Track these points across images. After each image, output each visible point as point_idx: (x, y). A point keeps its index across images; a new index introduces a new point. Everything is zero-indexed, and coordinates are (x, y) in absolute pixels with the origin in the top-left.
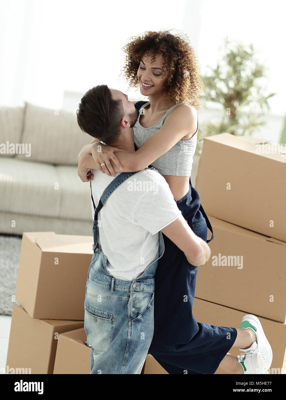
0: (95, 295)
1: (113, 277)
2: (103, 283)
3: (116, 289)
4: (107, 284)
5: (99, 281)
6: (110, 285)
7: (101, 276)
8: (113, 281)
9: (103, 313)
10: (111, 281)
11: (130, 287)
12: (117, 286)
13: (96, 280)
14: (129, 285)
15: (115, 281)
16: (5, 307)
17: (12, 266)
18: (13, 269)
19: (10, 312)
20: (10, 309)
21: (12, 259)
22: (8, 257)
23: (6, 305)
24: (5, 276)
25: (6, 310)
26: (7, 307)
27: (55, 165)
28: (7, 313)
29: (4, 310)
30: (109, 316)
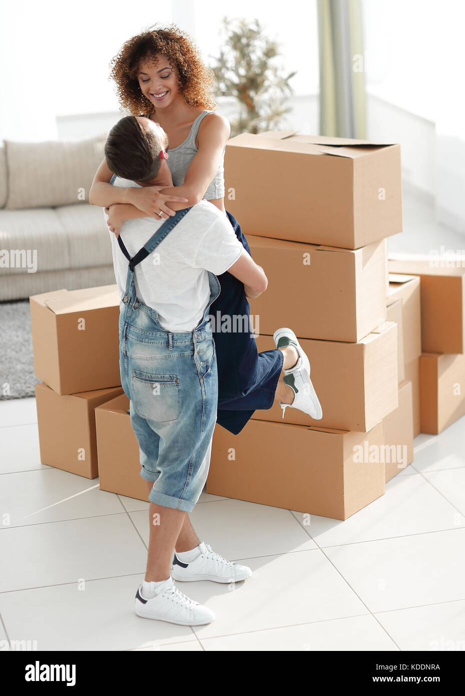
0: (148, 358)
1: (169, 332)
2: (158, 342)
3: (175, 345)
4: (163, 342)
5: (152, 341)
6: (168, 343)
7: (153, 334)
8: (170, 336)
9: (164, 377)
10: (168, 337)
11: (192, 338)
12: (176, 342)
13: (147, 340)
14: (190, 337)
15: (173, 337)
16: (27, 387)
17: (26, 337)
18: (27, 341)
19: (33, 392)
20: (33, 389)
21: (24, 329)
22: (19, 327)
23: (28, 385)
24: (21, 350)
25: (29, 391)
26: (30, 387)
27: (54, 207)
28: (30, 394)
29: (27, 391)
30: (171, 379)
